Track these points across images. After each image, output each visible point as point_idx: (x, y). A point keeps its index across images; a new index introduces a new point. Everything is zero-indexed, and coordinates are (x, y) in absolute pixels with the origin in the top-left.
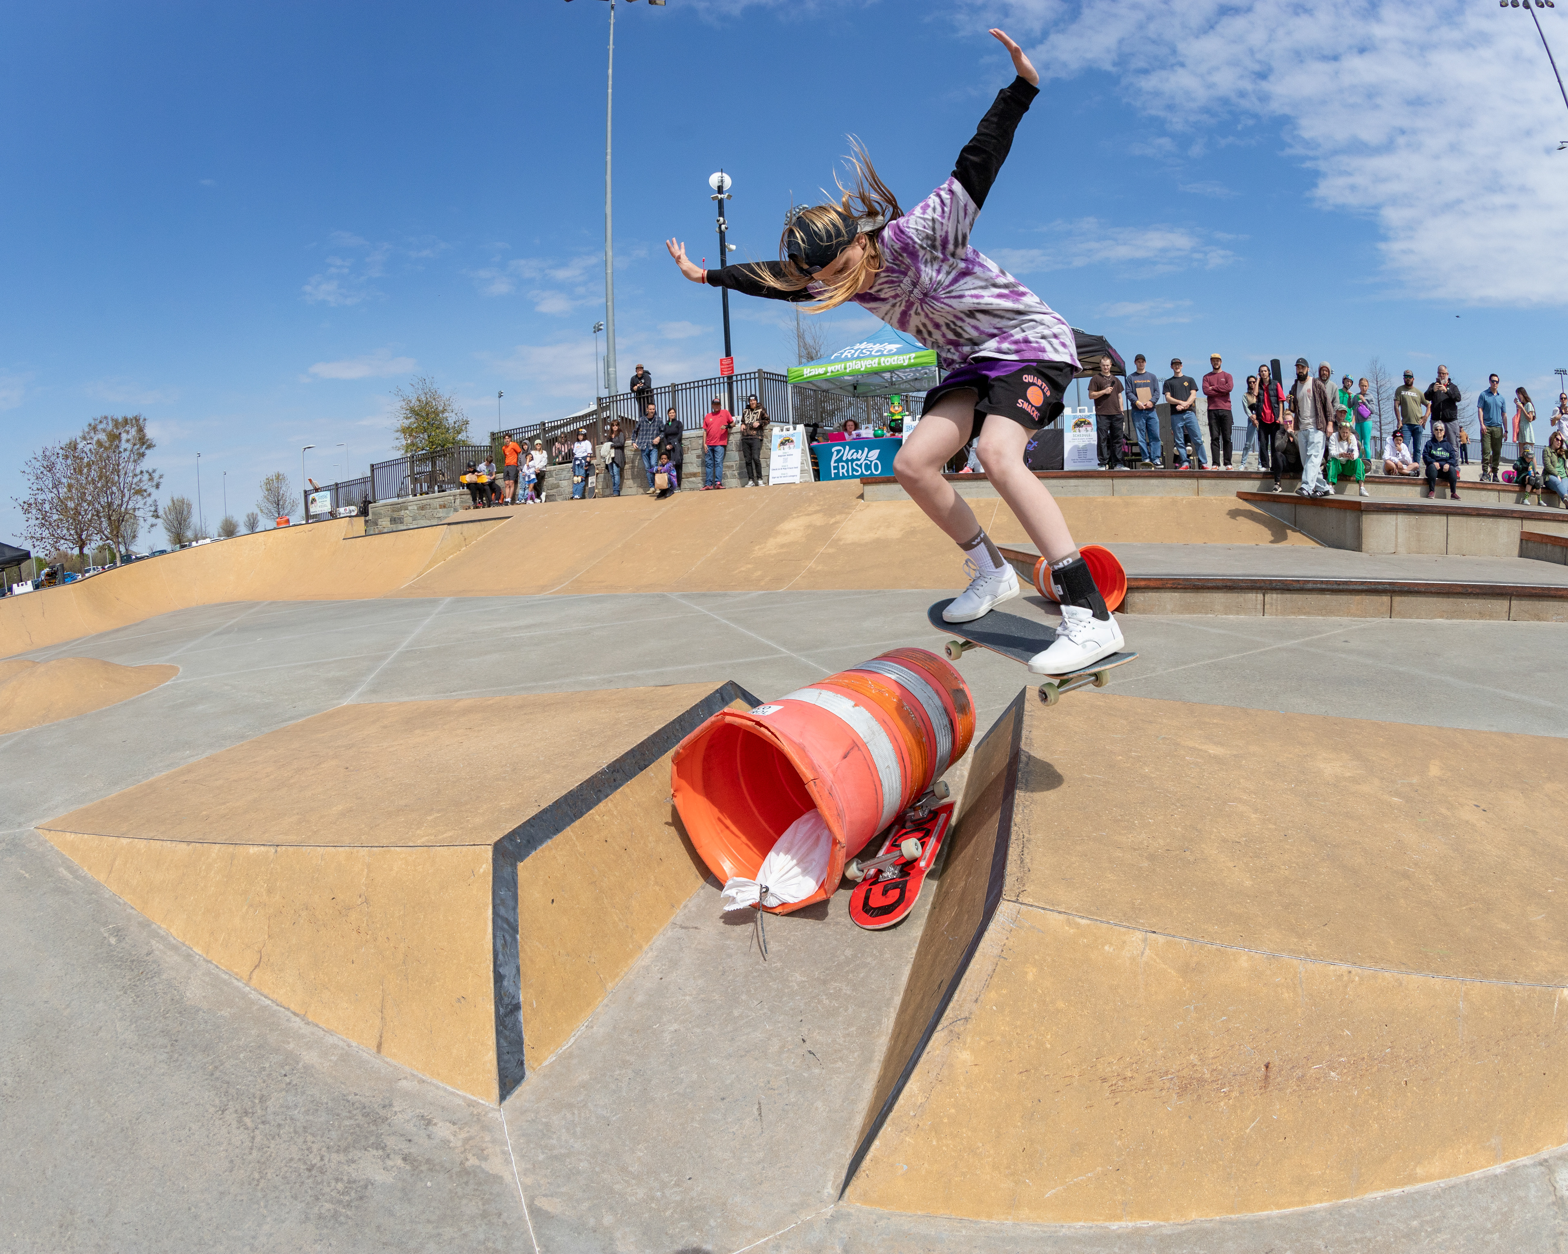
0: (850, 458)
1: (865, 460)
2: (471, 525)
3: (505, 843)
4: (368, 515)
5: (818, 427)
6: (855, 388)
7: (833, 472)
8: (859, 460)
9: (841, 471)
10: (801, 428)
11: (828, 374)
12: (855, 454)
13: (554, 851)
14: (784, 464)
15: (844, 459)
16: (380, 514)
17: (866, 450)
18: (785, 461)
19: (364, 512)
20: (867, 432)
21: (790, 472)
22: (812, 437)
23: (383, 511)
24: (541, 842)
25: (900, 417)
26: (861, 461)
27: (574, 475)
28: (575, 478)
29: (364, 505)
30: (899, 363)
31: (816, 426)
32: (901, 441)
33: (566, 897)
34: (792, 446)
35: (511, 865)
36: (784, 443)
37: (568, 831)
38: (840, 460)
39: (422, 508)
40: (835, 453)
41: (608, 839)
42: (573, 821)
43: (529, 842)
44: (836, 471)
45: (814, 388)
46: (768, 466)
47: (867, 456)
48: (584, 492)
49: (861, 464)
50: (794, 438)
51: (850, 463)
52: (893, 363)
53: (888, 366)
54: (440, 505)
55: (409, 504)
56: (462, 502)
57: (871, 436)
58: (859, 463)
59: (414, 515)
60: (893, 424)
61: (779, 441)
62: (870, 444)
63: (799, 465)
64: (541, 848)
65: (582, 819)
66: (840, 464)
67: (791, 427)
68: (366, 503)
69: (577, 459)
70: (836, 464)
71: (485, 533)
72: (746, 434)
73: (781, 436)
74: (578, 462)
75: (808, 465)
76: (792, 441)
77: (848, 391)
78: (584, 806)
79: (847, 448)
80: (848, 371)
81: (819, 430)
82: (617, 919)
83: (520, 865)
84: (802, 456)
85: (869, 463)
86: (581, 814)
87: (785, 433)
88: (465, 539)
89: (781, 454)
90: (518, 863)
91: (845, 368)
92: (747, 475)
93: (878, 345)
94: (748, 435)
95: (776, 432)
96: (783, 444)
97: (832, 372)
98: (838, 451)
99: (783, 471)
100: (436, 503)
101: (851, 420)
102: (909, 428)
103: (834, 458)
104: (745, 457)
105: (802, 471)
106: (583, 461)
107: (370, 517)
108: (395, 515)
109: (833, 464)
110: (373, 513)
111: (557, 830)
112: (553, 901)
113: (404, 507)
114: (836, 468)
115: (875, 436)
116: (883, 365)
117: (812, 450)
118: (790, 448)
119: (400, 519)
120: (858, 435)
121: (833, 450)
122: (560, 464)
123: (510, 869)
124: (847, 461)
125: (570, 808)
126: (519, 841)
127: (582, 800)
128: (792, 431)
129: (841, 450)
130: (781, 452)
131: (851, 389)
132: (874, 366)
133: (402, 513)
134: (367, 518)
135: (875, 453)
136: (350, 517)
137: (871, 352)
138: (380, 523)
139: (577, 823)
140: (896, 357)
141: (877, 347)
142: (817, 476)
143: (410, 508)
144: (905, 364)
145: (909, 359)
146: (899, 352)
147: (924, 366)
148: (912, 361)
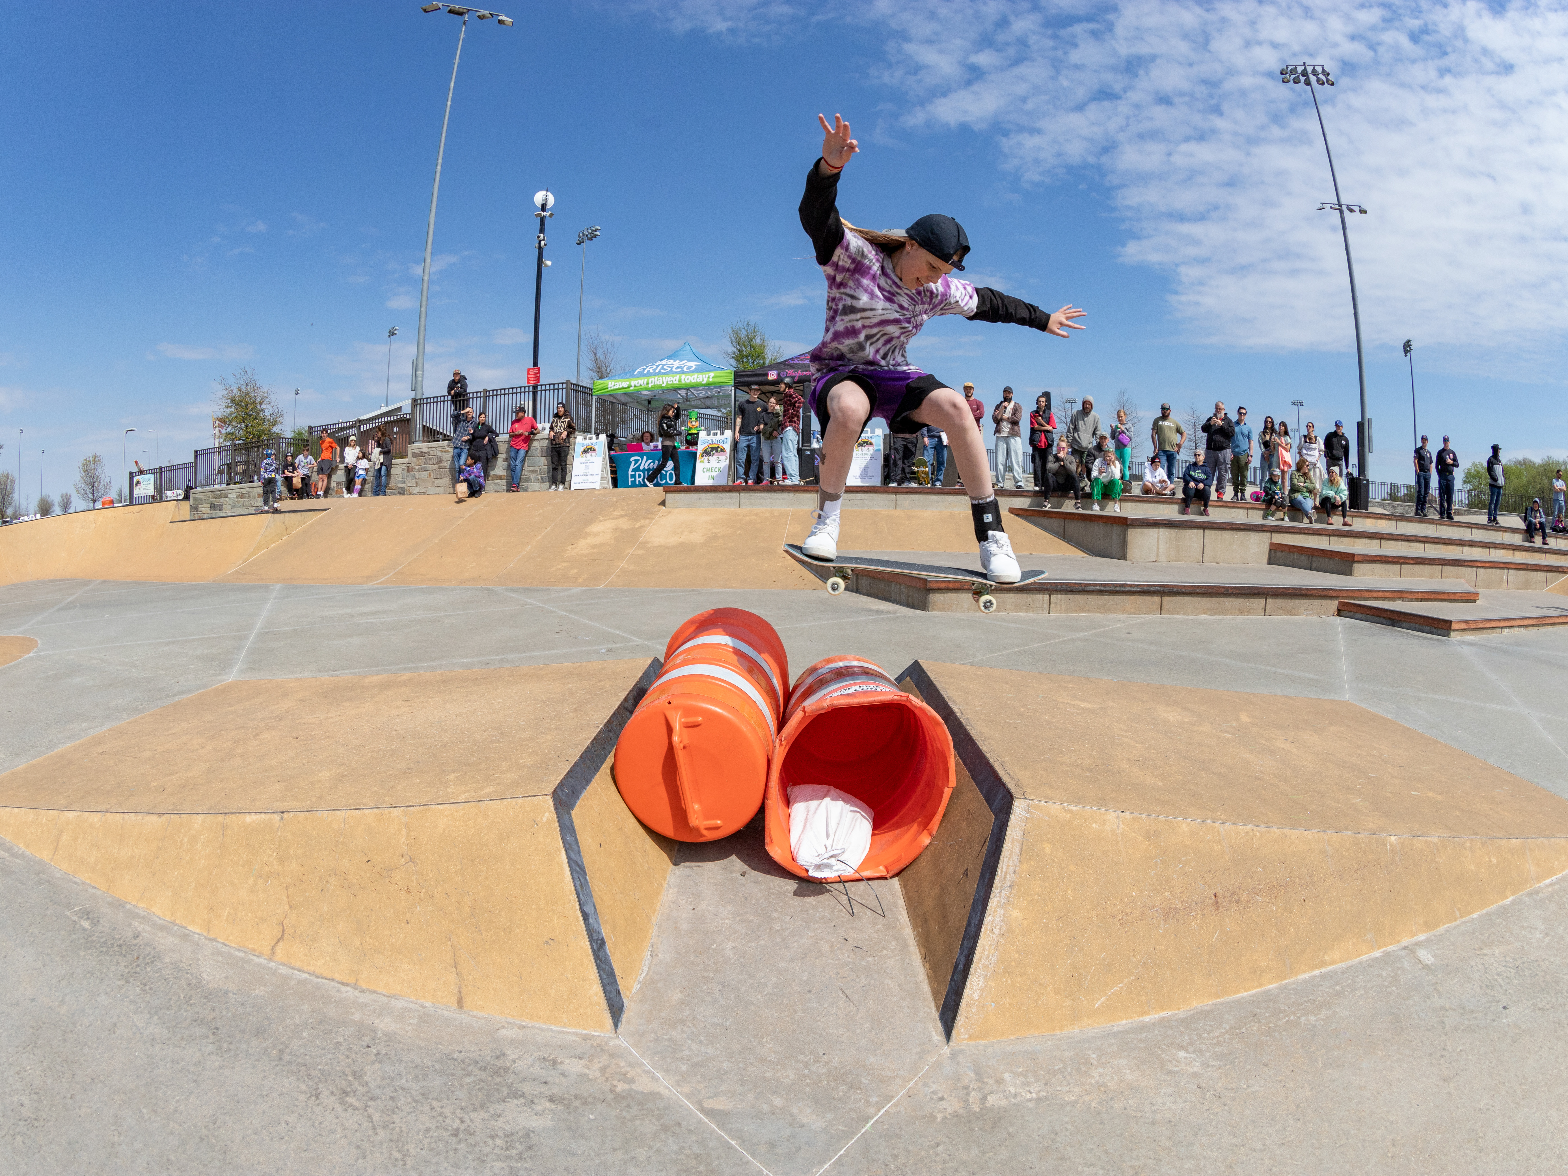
2: (293, 514)
6: (650, 403)
11: (631, 388)
16: (201, 500)
23: (204, 497)
25: (696, 432)
29: (186, 490)
36: (587, 450)
39: (241, 496)
52: (693, 381)
53: (688, 384)
55: (229, 491)
59: (233, 503)
60: (689, 438)
61: (582, 449)
67: (594, 436)
68: (189, 488)
71: (304, 523)
72: (554, 442)
73: (584, 445)
76: (594, 450)
77: (643, 406)
80: (650, 386)
87: (588, 441)
88: (286, 529)
91: (648, 384)
94: (557, 444)
97: (635, 386)
104: (553, 462)
108: (215, 502)
110: (194, 499)
113: (222, 494)
116: (683, 382)
119: (219, 506)
128: (594, 440)
130: (583, 460)
131: (646, 403)
133: (222, 500)
137: (672, 368)
138: (200, 509)
140: (696, 375)
141: (677, 363)
143: (229, 495)
144: (703, 383)
145: (709, 377)
146: (698, 370)
147: (719, 386)
148: (711, 380)
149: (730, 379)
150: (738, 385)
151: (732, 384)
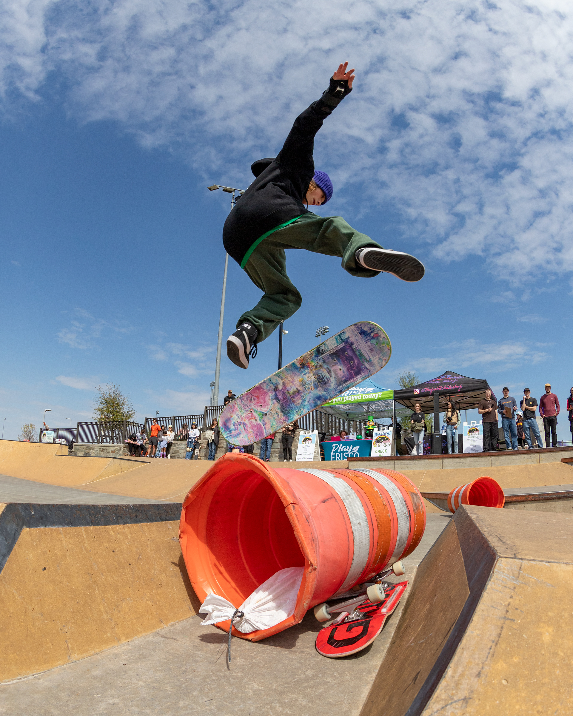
0: (342, 451)
1: (351, 452)
2: (126, 461)
3: (20, 508)
4: (72, 449)
5: (326, 435)
6: (348, 415)
7: (332, 458)
8: (347, 452)
9: (337, 458)
10: (316, 432)
11: (333, 403)
12: (345, 448)
13: (62, 536)
14: (305, 452)
15: (339, 451)
16: (79, 449)
17: (352, 446)
18: (306, 450)
19: (71, 447)
20: (353, 436)
21: (308, 456)
22: (322, 440)
23: (81, 448)
24: (53, 524)
25: (372, 428)
26: (348, 453)
27: (188, 447)
28: (188, 449)
29: (71, 443)
30: (373, 397)
31: (324, 434)
32: (372, 441)
33: (59, 571)
34: (310, 442)
35: (18, 525)
36: (307, 439)
37: (82, 529)
38: (336, 452)
39: (102, 451)
40: (334, 447)
41: (116, 551)
42: (89, 525)
43: (42, 518)
44: (334, 458)
45: (325, 412)
46: (296, 452)
47: (352, 450)
48: (192, 456)
49: (348, 454)
50: (311, 438)
51: (342, 453)
52: (369, 398)
53: (366, 399)
54: (112, 451)
55: (95, 446)
56: (124, 451)
57: (355, 439)
58: (347, 453)
59: (97, 454)
60: (368, 432)
61: (303, 438)
62: (354, 443)
63: (313, 453)
64: (51, 527)
65: (98, 527)
66: (336, 454)
67: (310, 431)
68: (73, 442)
69: (190, 438)
70: (334, 454)
71: (133, 468)
72: (285, 433)
73: (304, 436)
74: (190, 440)
75: (318, 454)
76: (310, 439)
77: (344, 417)
78: (102, 520)
79: (341, 445)
80: (344, 401)
81: (326, 437)
82: (103, 610)
83: (25, 530)
84: (315, 449)
85: (353, 454)
86: (98, 524)
87: (307, 434)
88: (121, 468)
89: (304, 446)
90: (25, 527)
91: (343, 400)
92: (283, 457)
93: (362, 388)
94: (286, 434)
95: (302, 434)
96: (305, 440)
97: (335, 402)
98: (336, 446)
99: (304, 456)
100: (110, 449)
101: (344, 431)
102: (377, 434)
103: (333, 450)
104: (283, 446)
105: (315, 457)
106: (194, 440)
107: (73, 450)
108: (87, 452)
109: (332, 454)
110: (75, 448)
111: (72, 524)
112: (45, 569)
113: (92, 448)
114: (334, 456)
115: (357, 438)
116: (364, 398)
117: (321, 447)
118: (309, 443)
119: (89, 454)
120: (348, 438)
121: (333, 446)
122: (181, 440)
123: (14, 527)
124: (340, 452)
125: (90, 515)
126: (33, 513)
127: (103, 516)
128: (311, 434)
129: (338, 446)
130: (304, 445)
131: (345, 415)
132: (359, 399)
133: (91, 451)
134: (71, 450)
135: (356, 448)
136: (61, 444)
137: (358, 392)
139: (92, 528)
140: (371, 395)
141: (361, 390)
142: (323, 459)
143: (95, 449)
144: (376, 398)
145: (379, 395)
146: (373, 392)
147: (385, 400)
148: (380, 396)
149: (391, 395)
150: (396, 399)
151: (393, 398)
